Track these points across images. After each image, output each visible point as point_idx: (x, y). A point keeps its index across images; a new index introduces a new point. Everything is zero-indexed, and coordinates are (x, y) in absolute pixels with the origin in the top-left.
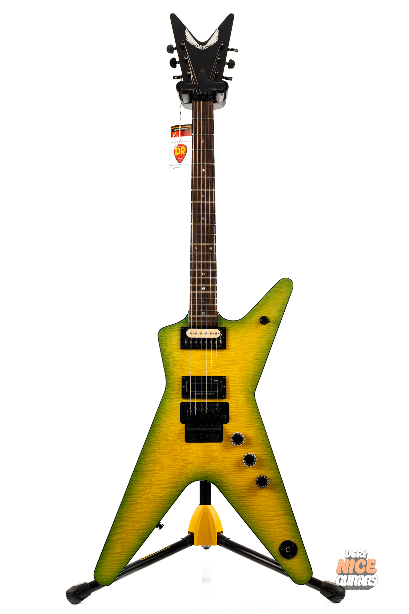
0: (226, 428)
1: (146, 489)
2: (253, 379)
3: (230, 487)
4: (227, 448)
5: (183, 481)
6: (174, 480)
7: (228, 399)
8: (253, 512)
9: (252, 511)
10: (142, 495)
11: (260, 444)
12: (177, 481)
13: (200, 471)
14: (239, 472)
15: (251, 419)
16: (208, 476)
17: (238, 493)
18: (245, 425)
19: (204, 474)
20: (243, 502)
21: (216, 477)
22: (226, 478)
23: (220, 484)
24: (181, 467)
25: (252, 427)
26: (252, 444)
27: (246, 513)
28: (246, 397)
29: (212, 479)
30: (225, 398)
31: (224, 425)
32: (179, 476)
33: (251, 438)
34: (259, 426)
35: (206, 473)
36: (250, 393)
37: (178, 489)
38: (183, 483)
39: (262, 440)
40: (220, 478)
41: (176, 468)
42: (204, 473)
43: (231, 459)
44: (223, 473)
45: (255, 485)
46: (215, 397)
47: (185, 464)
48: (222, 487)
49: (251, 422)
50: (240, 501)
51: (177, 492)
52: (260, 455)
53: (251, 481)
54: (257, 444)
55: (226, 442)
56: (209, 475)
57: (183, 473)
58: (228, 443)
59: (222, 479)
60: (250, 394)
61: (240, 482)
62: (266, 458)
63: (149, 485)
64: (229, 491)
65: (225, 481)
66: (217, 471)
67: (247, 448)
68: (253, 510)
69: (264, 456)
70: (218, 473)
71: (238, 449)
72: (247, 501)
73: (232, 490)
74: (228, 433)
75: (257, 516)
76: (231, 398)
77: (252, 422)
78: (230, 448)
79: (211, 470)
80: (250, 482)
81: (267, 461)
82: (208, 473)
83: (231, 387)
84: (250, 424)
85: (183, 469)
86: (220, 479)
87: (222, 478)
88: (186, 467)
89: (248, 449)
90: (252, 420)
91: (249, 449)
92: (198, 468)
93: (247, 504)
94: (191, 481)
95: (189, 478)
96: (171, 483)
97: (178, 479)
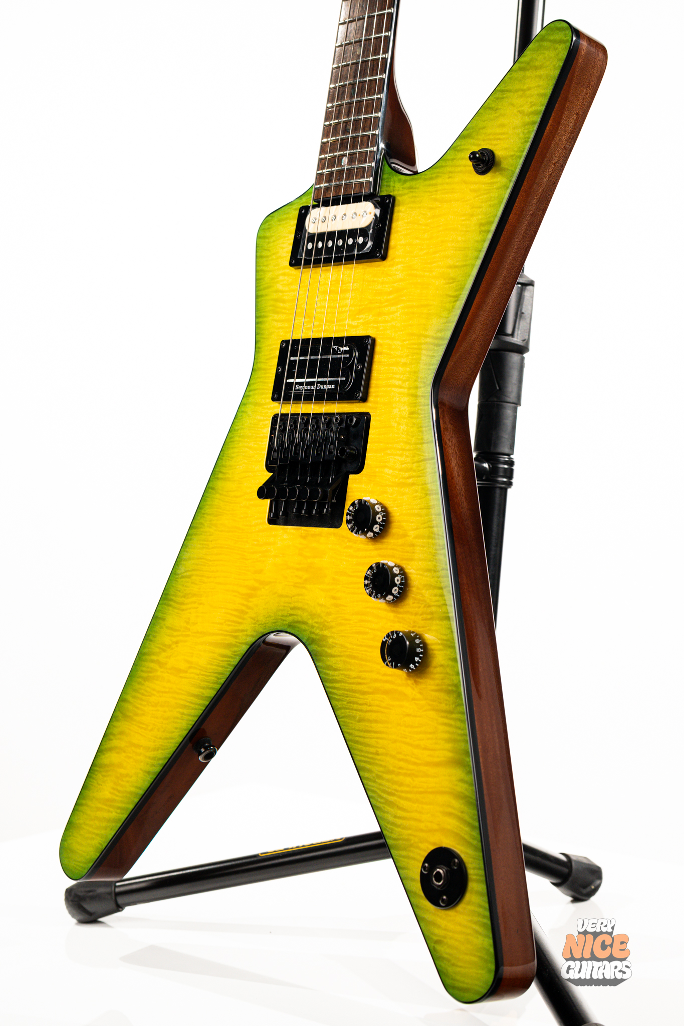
1: (177, 643)
4: (348, 544)
5: (246, 631)
6: (231, 625)
7: (371, 402)
8: (379, 740)
9: (377, 738)
10: (167, 657)
12: (236, 628)
13: (284, 606)
14: (363, 618)
16: (298, 622)
17: (355, 678)
19: (291, 615)
20: (361, 707)
21: (312, 627)
22: (334, 633)
23: (319, 652)
24: (249, 591)
25: (413, 484)
27: (362, 744)
29: (305, 630)
31: (352, 477)
32: (242, 614)
35: (294, 614)
37: (235, 652)
38: (247, 635)
40: (322, 630)
41: (238, 593)
42: (291, 612)
44: (329, 621)
47: (257, 585)
49: (411, 470)
50: (354, 703)
51: (231, 658)
52: (418, 569)
56: (300, 619)
57: (250, 607)
59: (325, 633)
61: (362, 649)
63: (184, 633)
64: (335, 670)
65: (330, 641)
67: (380, 546)
68: (379, 735)
70: (319, 616)
72: (370, 706)
73: (340, 670)
75: (386, 755)
76: (377, 399)
78: (354, 545)
79: (306, 606)
82: (300, 613)
83: (382, 368)
84: (408, 478)
85: (250, 596)
87: (325, 630)
88: (257, 593)
90: (415, 464)
91: (396, 550)
92: (281, 596)
93: (369, 714)
94: (262, 633)
95: (259, 624)
96: (223, 632)
97: (239, 623)
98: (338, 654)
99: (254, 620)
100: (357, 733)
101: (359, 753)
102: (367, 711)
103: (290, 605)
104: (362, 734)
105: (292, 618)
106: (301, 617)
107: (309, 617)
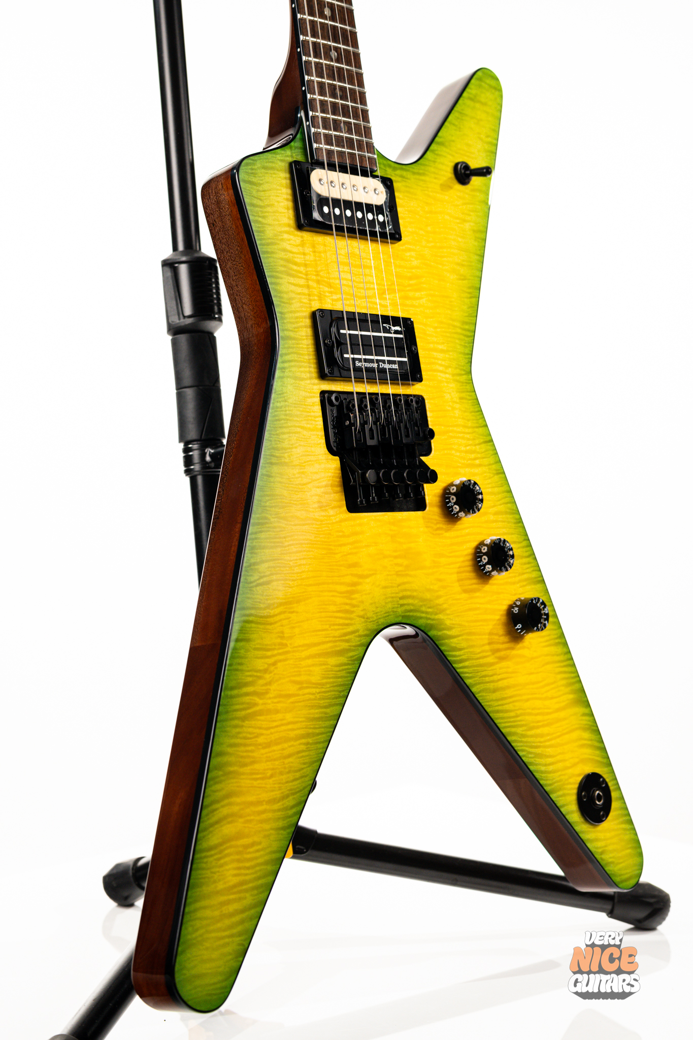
1: (274, 664)
3: (460, 638)
4: (438, 525)
5: (357, 631)
9: (514, 702)
10: (266, 684)
11: (502, 513)
12: (346, 629)
13: (392, 597)
15: (475, 445)
16: (411, 611)
17: (479, 653)
18: (466, 461)
19: (400, 604)
20: (492, 678)
21: (427, 613)
22: (449, 614)
23: (440, 633)
24: (349, 588)
25: (480, 465)
27: (502, 711)
29: (420, 618)
32: (348, 616)
34: (493, 464)
35: (405, 601)
36: (463, 372)
37: (351, 657)
38: (360, 636)
40: (436, 614)
41: (338, 592)
42: (401, 602)
43: (450, 557)
44: (440, 601)
47: (355, 580)
48: (443, 642)
49: (475, 451)
50: (485, 676)
51: (348, 664)
53: (499, 618)
54: (495, 514)
55: (435, 509)
56: (412, 608)
57: (354, 606)
58: (439, 511)
59: (440, 616)
61: (478, 623)
62: (519, 551)
63: (281, 651)
64: (460, 650)
65: (448, 623)
66: (428, 596)
70: (430, 600)
72: (499, 674)
73: (465, 649)
75: (524, 714)
76: (426, 382)
77: (478, 453)
79: (415, 594)
81: (521, 561)
82: (409, 601)
84: (475, 459)
85: (352, 592)
86: (436, 617)
87: (439, 613)
88: (359, 588)
90: (477, 447)
92: (385, 587)
93: (500, 683)
94: (376, 630)
95: (370, 622)
96: (331, 639)
97: (347, 625)
99: (364, 618)
100: (496, 704)
101: (502, 721)
102: (499, 680)
103: (397, 595)
104: (500, 703)
105: (404, 608)
106: (413, 605)
107: (421, 604)
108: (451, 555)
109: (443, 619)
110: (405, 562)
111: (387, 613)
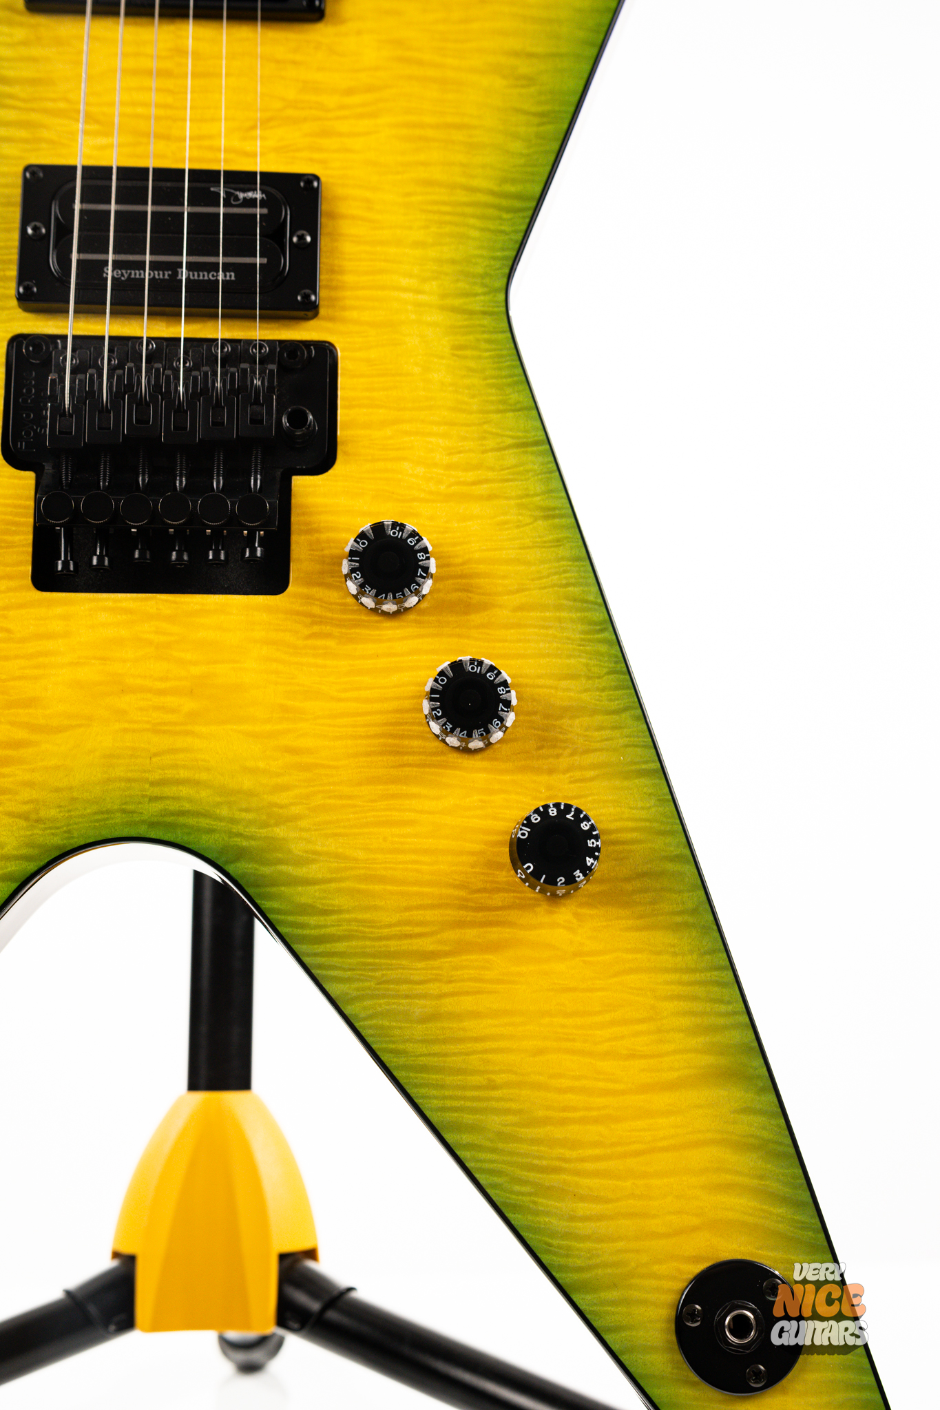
0: (310, 500)
2: (497, 201)
3: (333, 885)
4: (316, 629)
7: (331, 319)
8: (490, 1056)
9: (485, 1051)
11: (544, 607)
13: (130, 780)
14: (393, 789)
15: (484, 452)
16: (182, 813)
17: (390, 926)
18: (442, 488)
19: (155, 798)
20: (420, 989)
21: (233, 821)
22: (308, 830)
23: (266, 870)
25: (490, 497)
26: (483, 607)
28: (454, 310)
29: (210, 831)
30: (309, 310)
31: (300, 483)
33: (482, 568)
34: (536, 495)
35: (168, 791)
36: (479, 290)
38: (5, 857)
39: (554, 586)
40: (266, 825)
42: (156, 791)
44: (285, 798)
45: (508, 876)
46: (239, 307)
48: (274, 890)
49: (478, 467)
50: (399, 982)
52: (539, 677)
53: (477, 847)
54: (521, 608)
55: (316, 591)
56: (187, 806)
58: (333, 596)
59: (279, 832)
60: (476, 295)
61: (401, 857)
62: (585, 696)
64: (325, 912)
65: (297, 848)
66: (247, 783)
67: (451, 635)
68: (489, 1045)
69: (564, 684)
70: (250, 794)
71: (389, 640)
73: (340, 911)
74: (324, 536)
75: (519, 1085)
76: (347, 314)
77: (491, 469)
78: (336, 631)
79: (204, 776)
80: (472, 853)
81: (586, 720)
82: (184, 791)
83: (348, 247)
84: (474, 483)
86: (263, 832)
87: (277, 825)
88: (26, 752)
89: (459, 636)
90: (490, 454)
91: (468, 637)
92: (114, 756)
93: (447, 1001)
94: (58, 848)
95: (47, 829)
98: (329, 876)
99: (27, 820)
100: (423, 1049)
101: (434, 1092)
102: (441, 996)
103: (147, 775)
104: (436, 1048)
105: (157, 807)
106: (190, 800)
107: (218, 799)
108: (343, 695)
109: (284, 839)
110: (188, 705)
111: (102, 813)
